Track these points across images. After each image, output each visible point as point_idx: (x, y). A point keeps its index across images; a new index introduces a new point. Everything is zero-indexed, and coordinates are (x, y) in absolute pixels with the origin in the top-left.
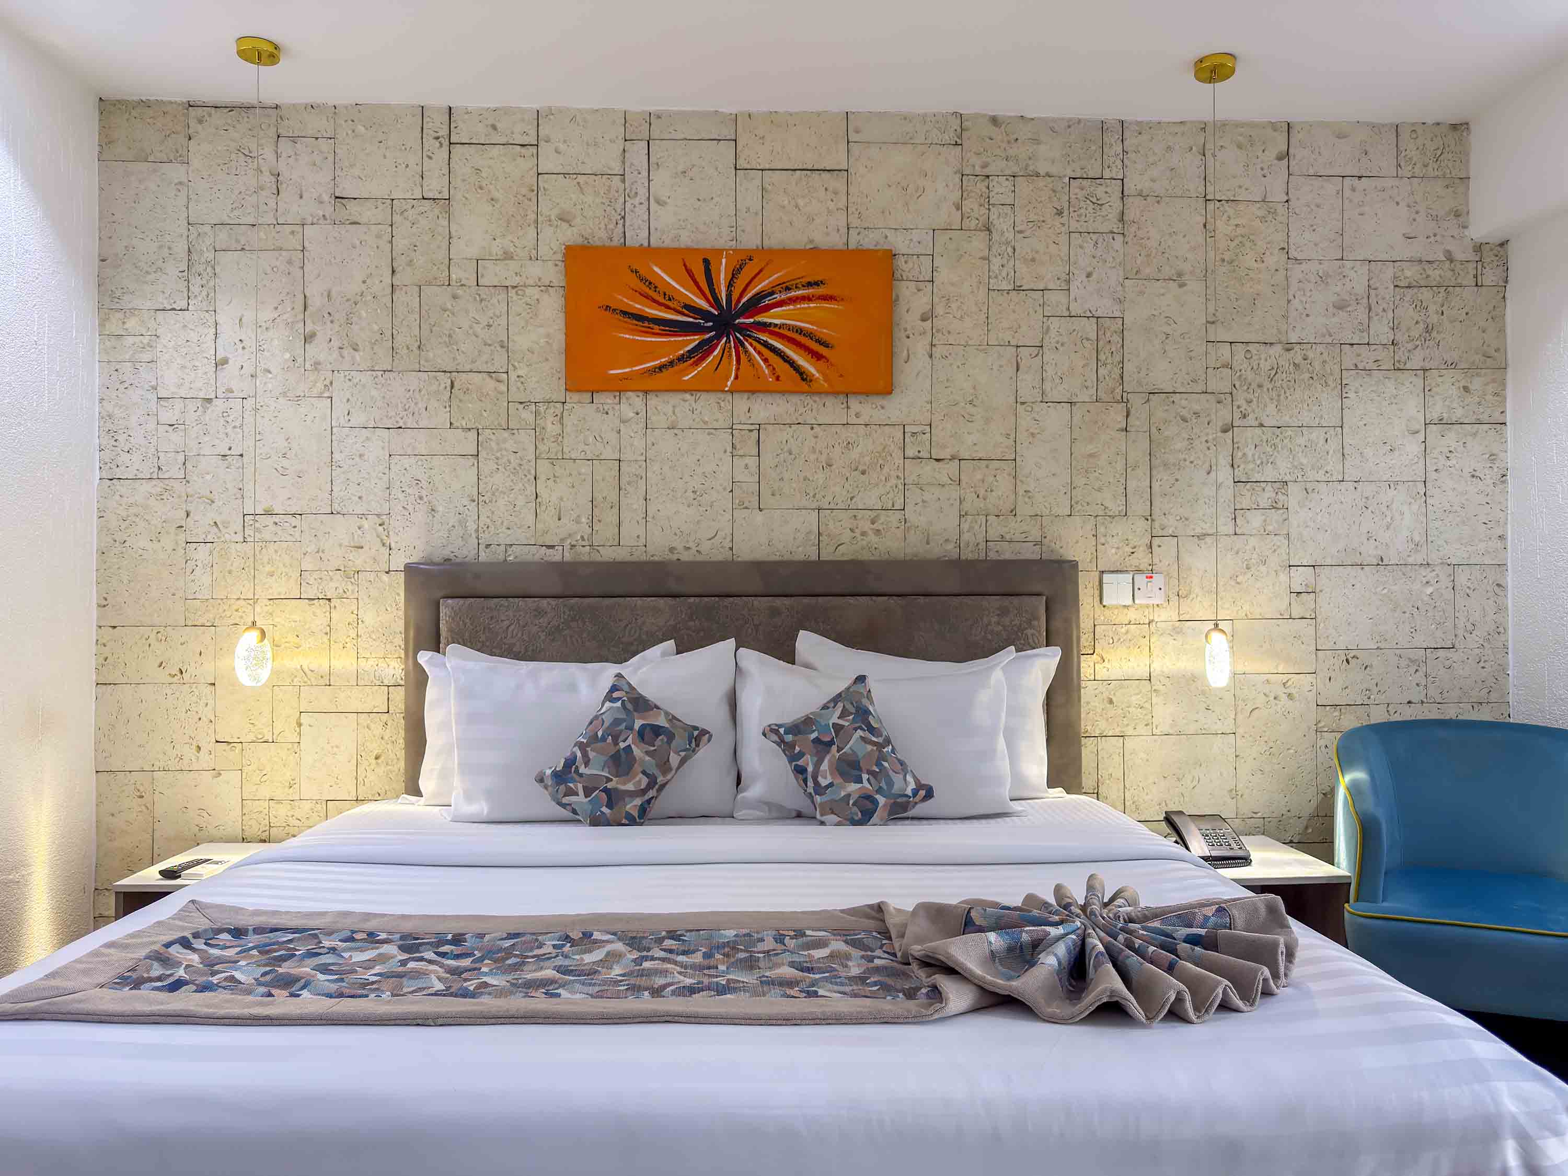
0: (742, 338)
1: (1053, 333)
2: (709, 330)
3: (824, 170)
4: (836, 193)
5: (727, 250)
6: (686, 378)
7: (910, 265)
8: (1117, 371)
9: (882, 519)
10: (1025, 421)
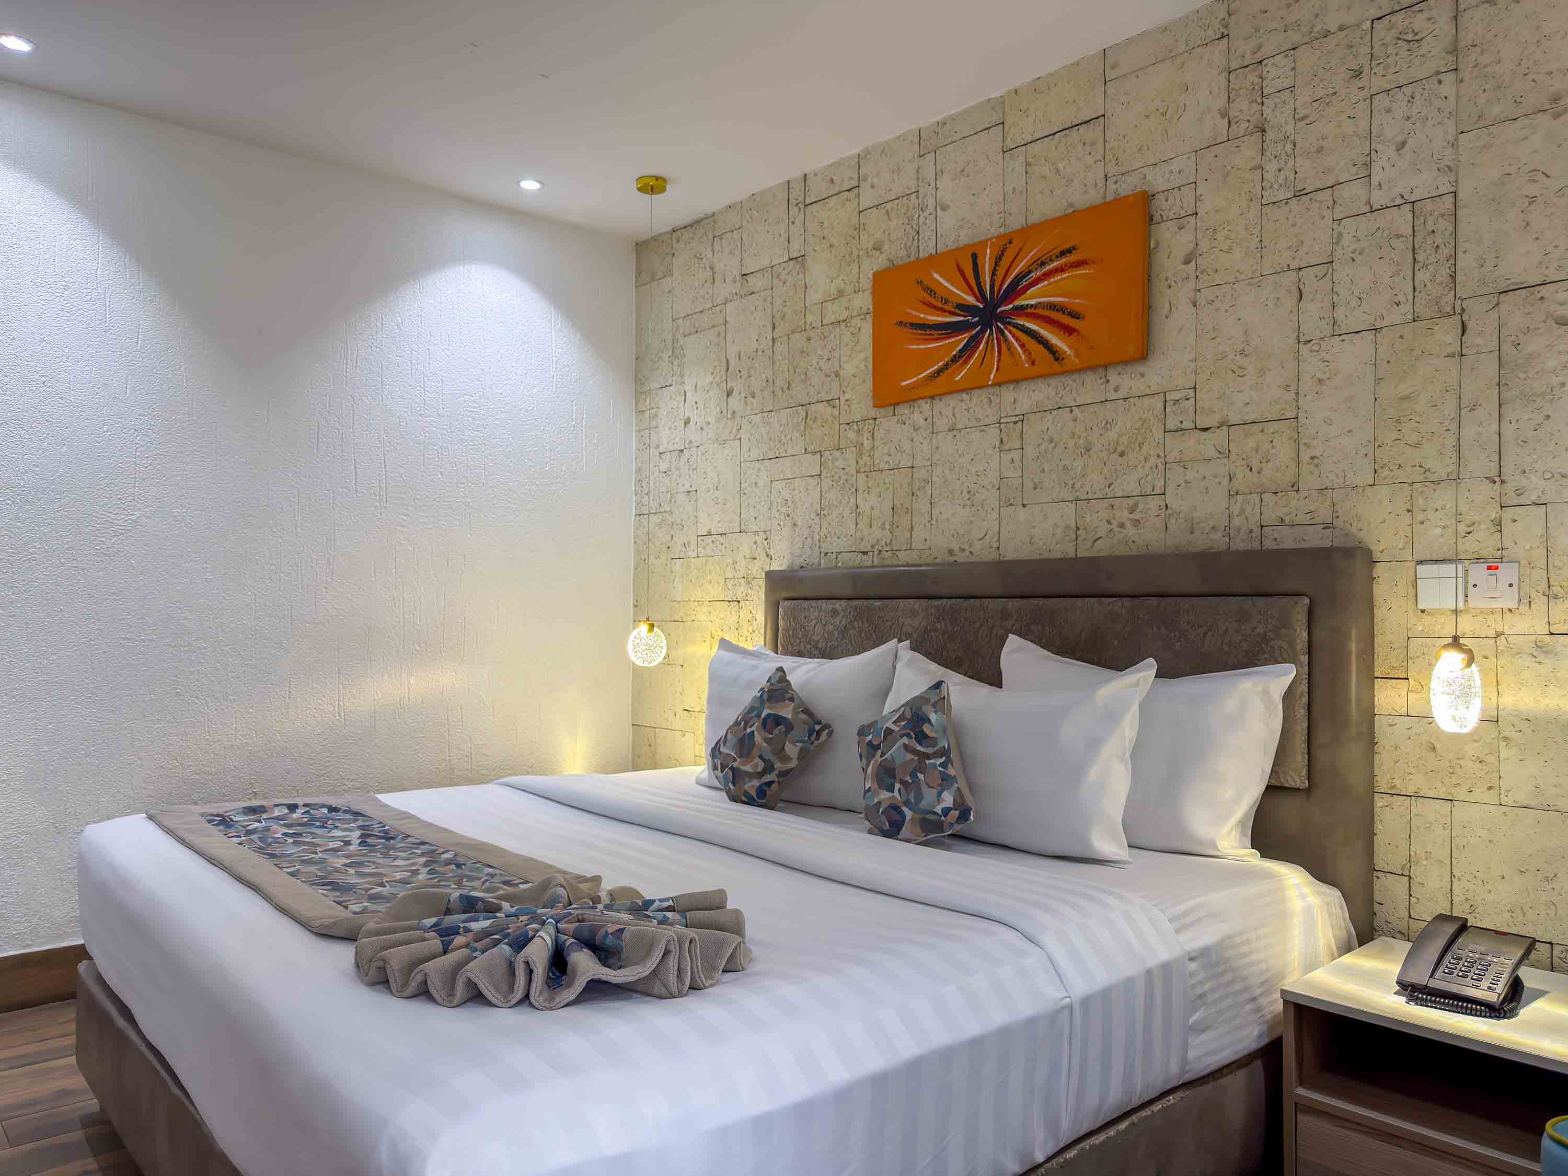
0: (1002, 327)
1: (1346, 240)
2: (975, 325)
3: (1081, 124)
4: (1093, 144)
5: (991, 239)
6: (957, 379)
7: (1171, 201)
8: (1445, 272)
9: (1141, 507)
10: (1311, 366)
